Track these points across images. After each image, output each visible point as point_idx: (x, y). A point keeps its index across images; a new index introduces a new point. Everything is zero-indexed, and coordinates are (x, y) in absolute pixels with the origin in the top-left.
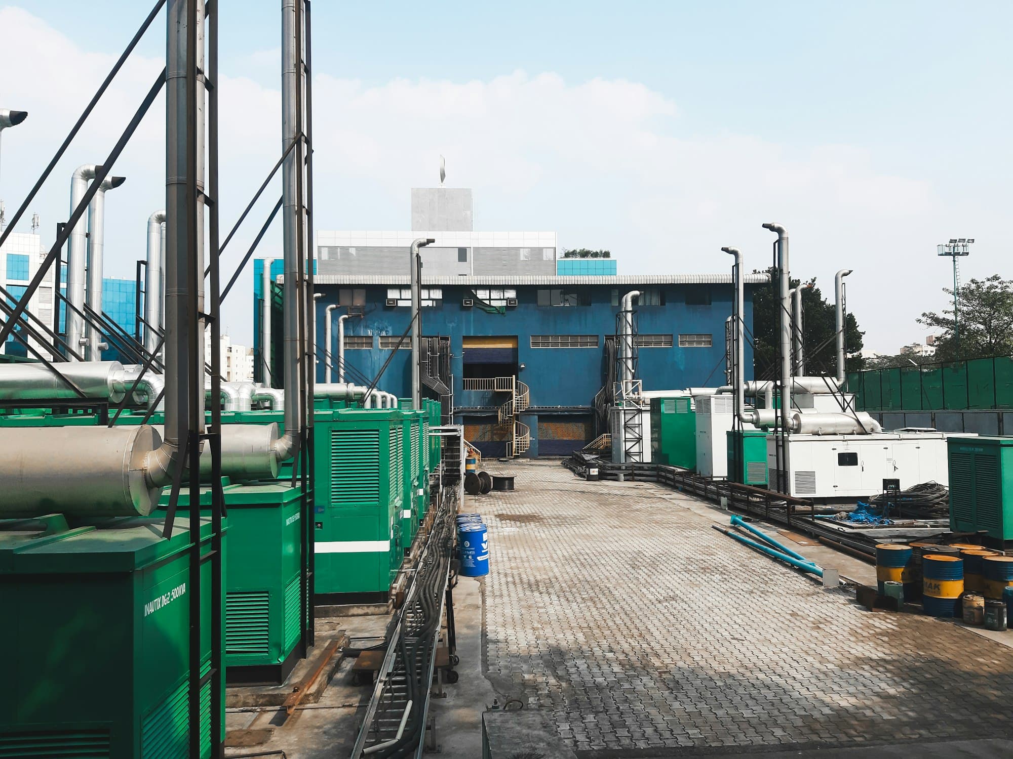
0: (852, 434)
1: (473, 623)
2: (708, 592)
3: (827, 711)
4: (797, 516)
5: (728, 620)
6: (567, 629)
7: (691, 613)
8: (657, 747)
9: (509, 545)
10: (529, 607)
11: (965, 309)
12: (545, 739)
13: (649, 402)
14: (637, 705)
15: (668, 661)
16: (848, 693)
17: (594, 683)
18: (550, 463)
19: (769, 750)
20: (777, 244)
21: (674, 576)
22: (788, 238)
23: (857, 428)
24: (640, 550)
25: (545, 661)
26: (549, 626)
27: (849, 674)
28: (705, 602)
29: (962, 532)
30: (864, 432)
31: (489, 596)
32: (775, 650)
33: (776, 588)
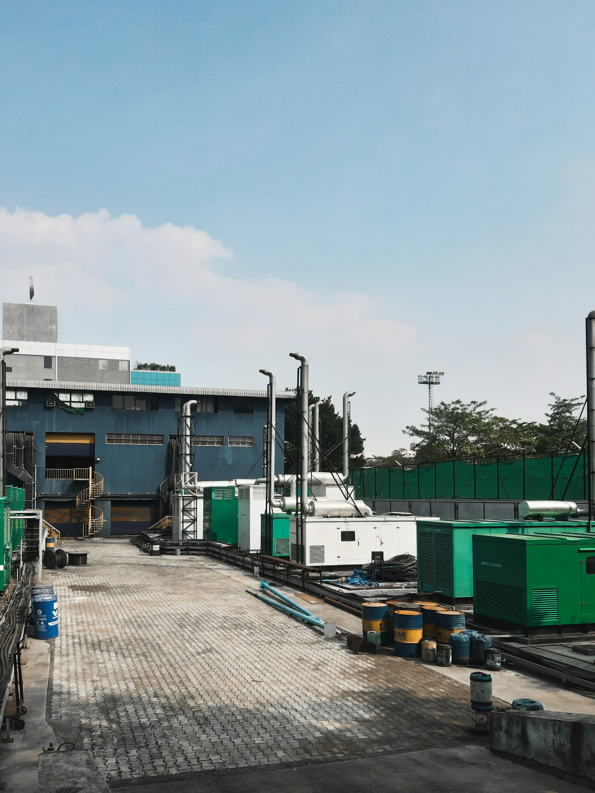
0: (352, 517)
1: (41, 679)
2: (238, 644)
3: (318, 734)
4: (310, 581)
5: (250, 666)
6: (121, 680)
7: (222, 662)
8: (185, 773)
9: (79, 612)
10: (91, 663)
11: (436, 424)
12: (86, 774)
13: (203, 491)
14: (173, 739)
15: (200, 702)
16: (335, 719)
17: (139, 723)
18: (121, 541)
19: (272, 768)
20: (300, 370)
21: (212, 632)
22: (308, 365)
23: (355, 512)
24: (188, 611)
25: (100, 708)
26: (106, 678)
27: (337, 704)
28: (234, 652)
29: (426, 592)
30: (360, 516)
31: (57, 655)
32: (285, 688)
33: (289, 639)
